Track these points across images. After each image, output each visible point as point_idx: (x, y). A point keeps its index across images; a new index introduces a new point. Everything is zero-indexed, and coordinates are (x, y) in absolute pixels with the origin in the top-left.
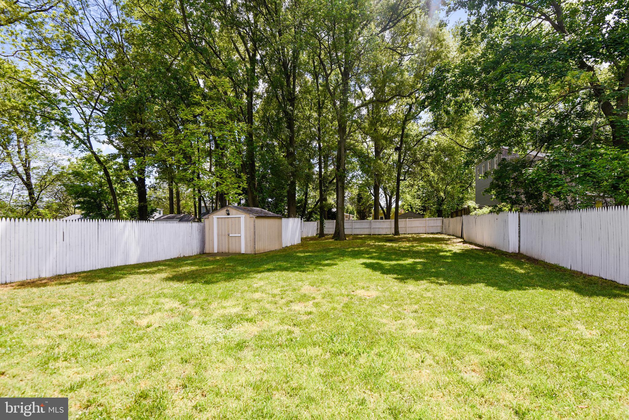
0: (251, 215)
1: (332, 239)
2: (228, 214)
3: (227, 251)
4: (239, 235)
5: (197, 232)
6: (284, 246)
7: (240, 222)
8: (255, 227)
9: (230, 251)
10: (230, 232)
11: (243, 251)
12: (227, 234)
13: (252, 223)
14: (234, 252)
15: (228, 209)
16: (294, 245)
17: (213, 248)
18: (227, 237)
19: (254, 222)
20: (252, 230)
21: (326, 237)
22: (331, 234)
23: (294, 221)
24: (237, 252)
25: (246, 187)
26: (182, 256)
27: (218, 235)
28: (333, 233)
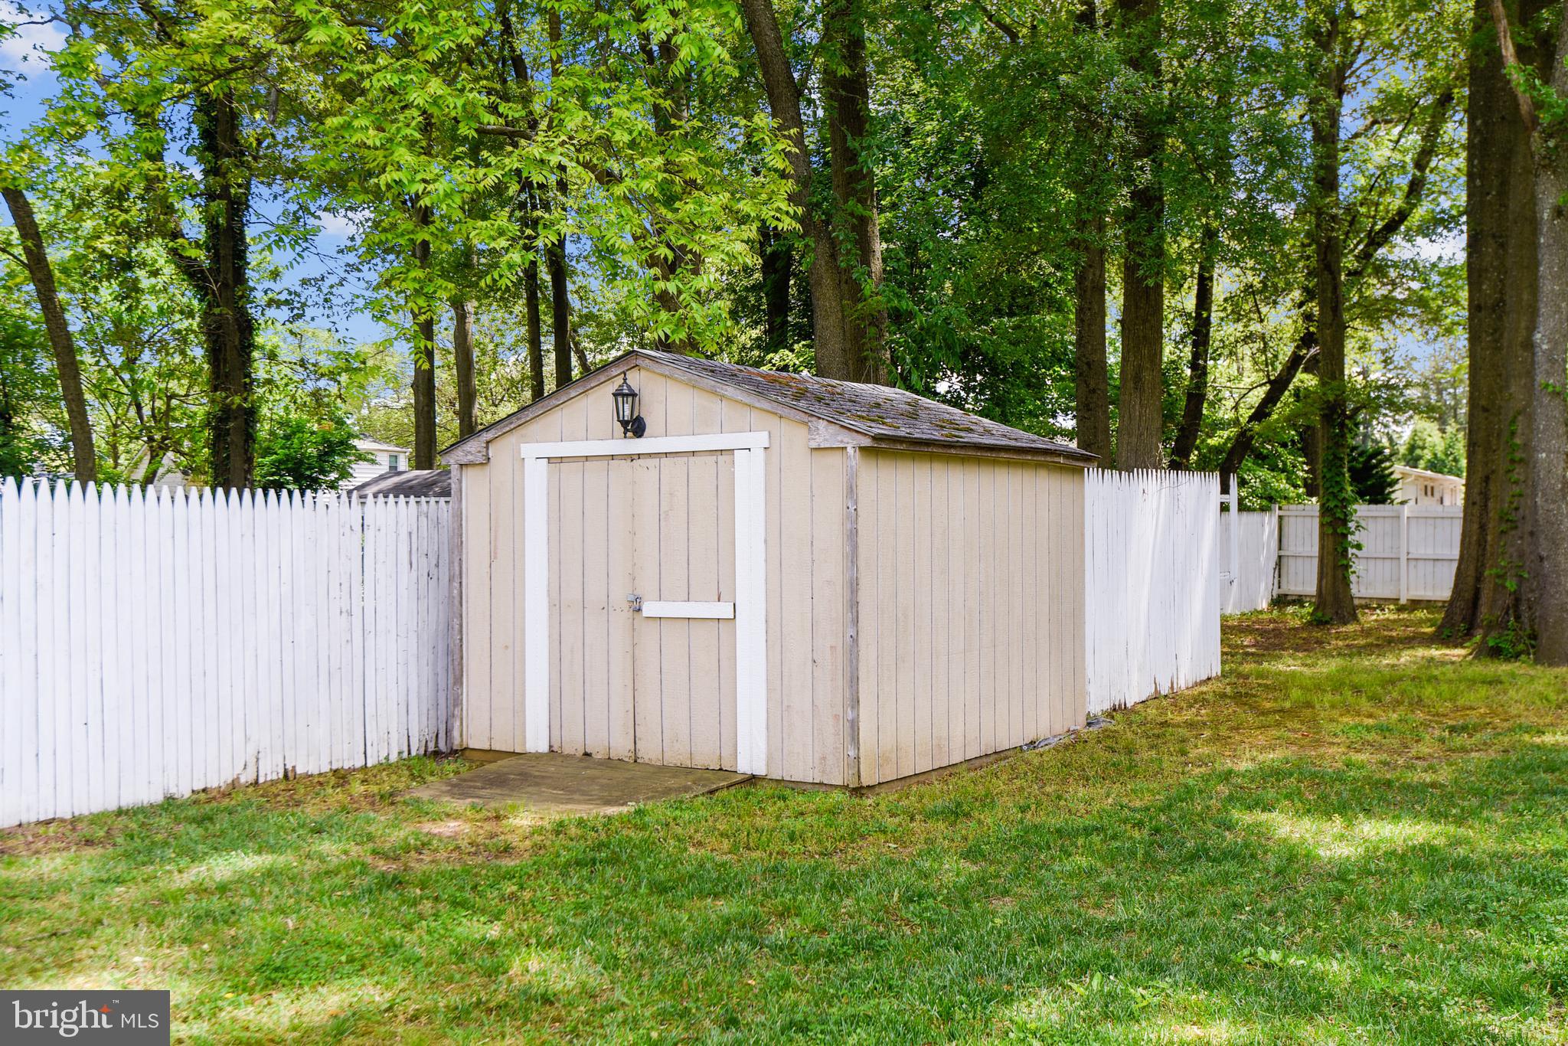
0: (825, 433)
1: (1444, 637)
2: (635, 427)
3: (621, 747)
4: (724, 610)
5: (406, 578)
6: (1098, 704)
7: (724, 492)
8: (852, 536)
9: (650, 752)
10: (647, 586)
11: (751, 760)
12: (620, 596)
13: (833, 503)
14: (676, 756)
15: (635, 379)
16: (1174, 699)
17: (519, 711)
18: (621, 617)
19: (851, 491)
20: (832, 569)
21: (1370, 619)
22: (1428, 605)
23: (1175, 499)
24: (705, 756)
25: (787, 224)
26: (270, 771)
27: (556, 606)
28: (1443, 591)
